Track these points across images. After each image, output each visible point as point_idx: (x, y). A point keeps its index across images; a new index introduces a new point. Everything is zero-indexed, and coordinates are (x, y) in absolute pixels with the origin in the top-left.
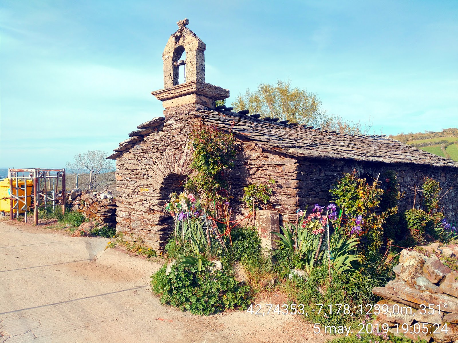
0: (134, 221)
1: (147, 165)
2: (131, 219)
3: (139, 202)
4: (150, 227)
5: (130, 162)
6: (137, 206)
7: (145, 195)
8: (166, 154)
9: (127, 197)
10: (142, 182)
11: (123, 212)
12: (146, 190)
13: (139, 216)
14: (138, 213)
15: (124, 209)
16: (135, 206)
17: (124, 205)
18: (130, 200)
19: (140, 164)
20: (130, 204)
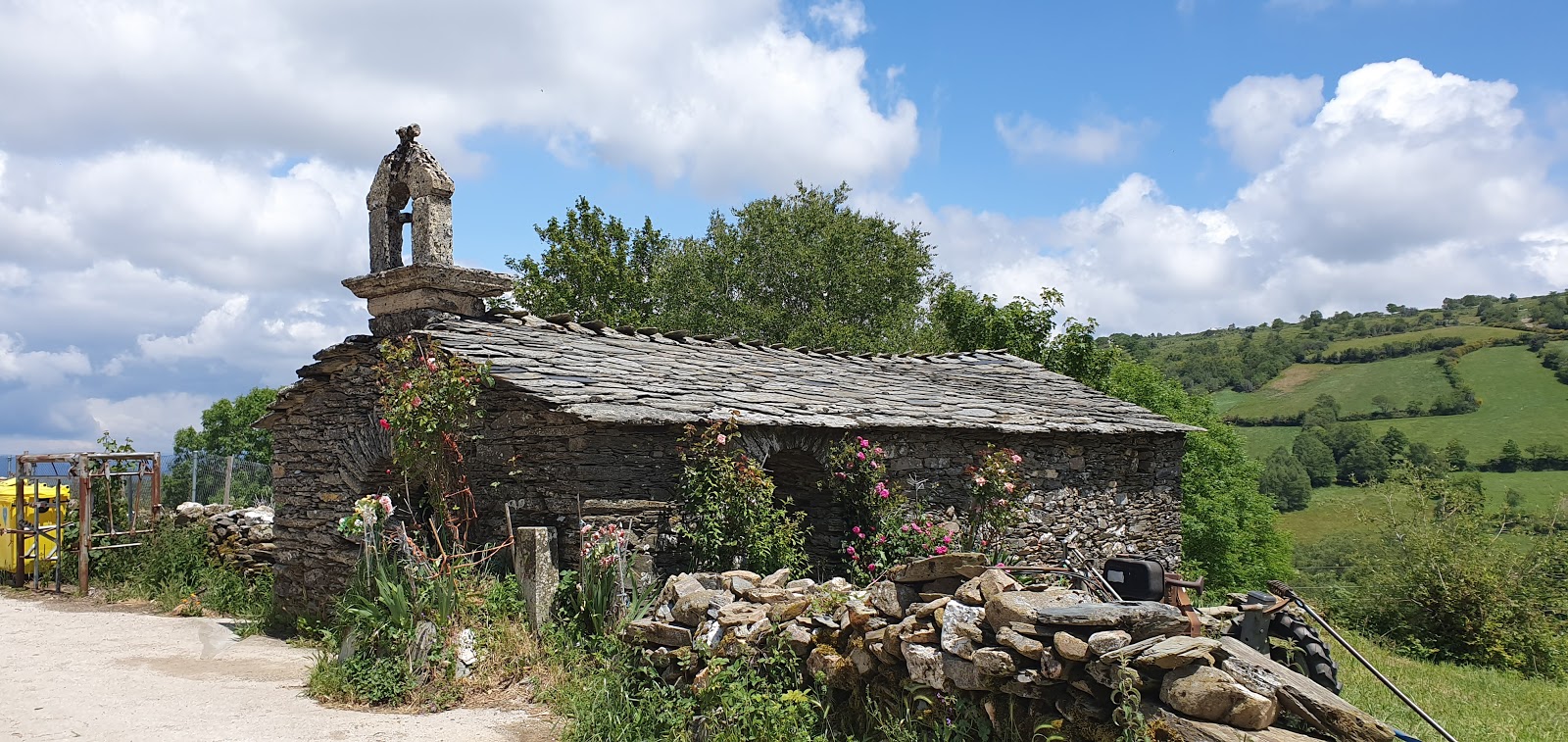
0: (310, 569)
1: (335, 440)
2: (304, 567)
3: (319, 525)
4: (340, 580)
5: (301, 433)
6: (316, 535)
7: (333, 509)
8: (372, 417)
9: (295, 516)
10: (327, 480)
11: (287, 550)
12: (334, 497)
13: (320, 557)
14: (318, 550)
15: (290, 543)
16: (312, 536)
17: (290, 533)
18: (300, 523)
19: (321, 438)
20: (301, 530)
